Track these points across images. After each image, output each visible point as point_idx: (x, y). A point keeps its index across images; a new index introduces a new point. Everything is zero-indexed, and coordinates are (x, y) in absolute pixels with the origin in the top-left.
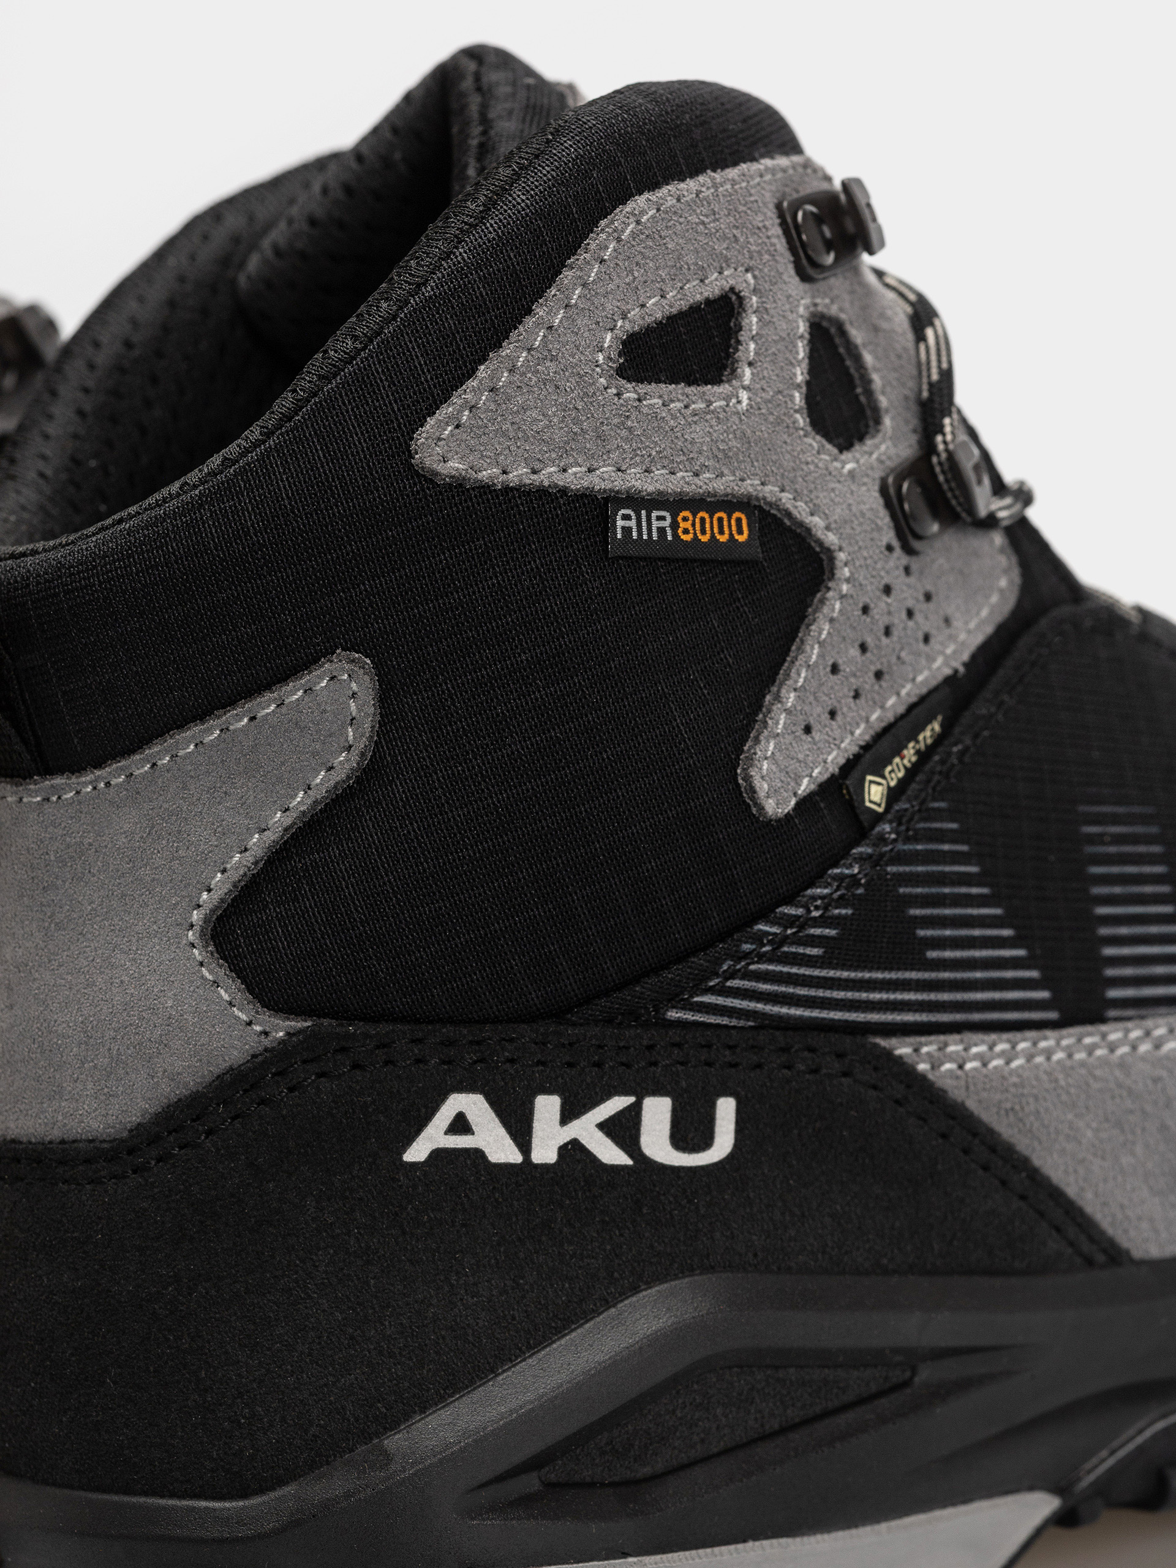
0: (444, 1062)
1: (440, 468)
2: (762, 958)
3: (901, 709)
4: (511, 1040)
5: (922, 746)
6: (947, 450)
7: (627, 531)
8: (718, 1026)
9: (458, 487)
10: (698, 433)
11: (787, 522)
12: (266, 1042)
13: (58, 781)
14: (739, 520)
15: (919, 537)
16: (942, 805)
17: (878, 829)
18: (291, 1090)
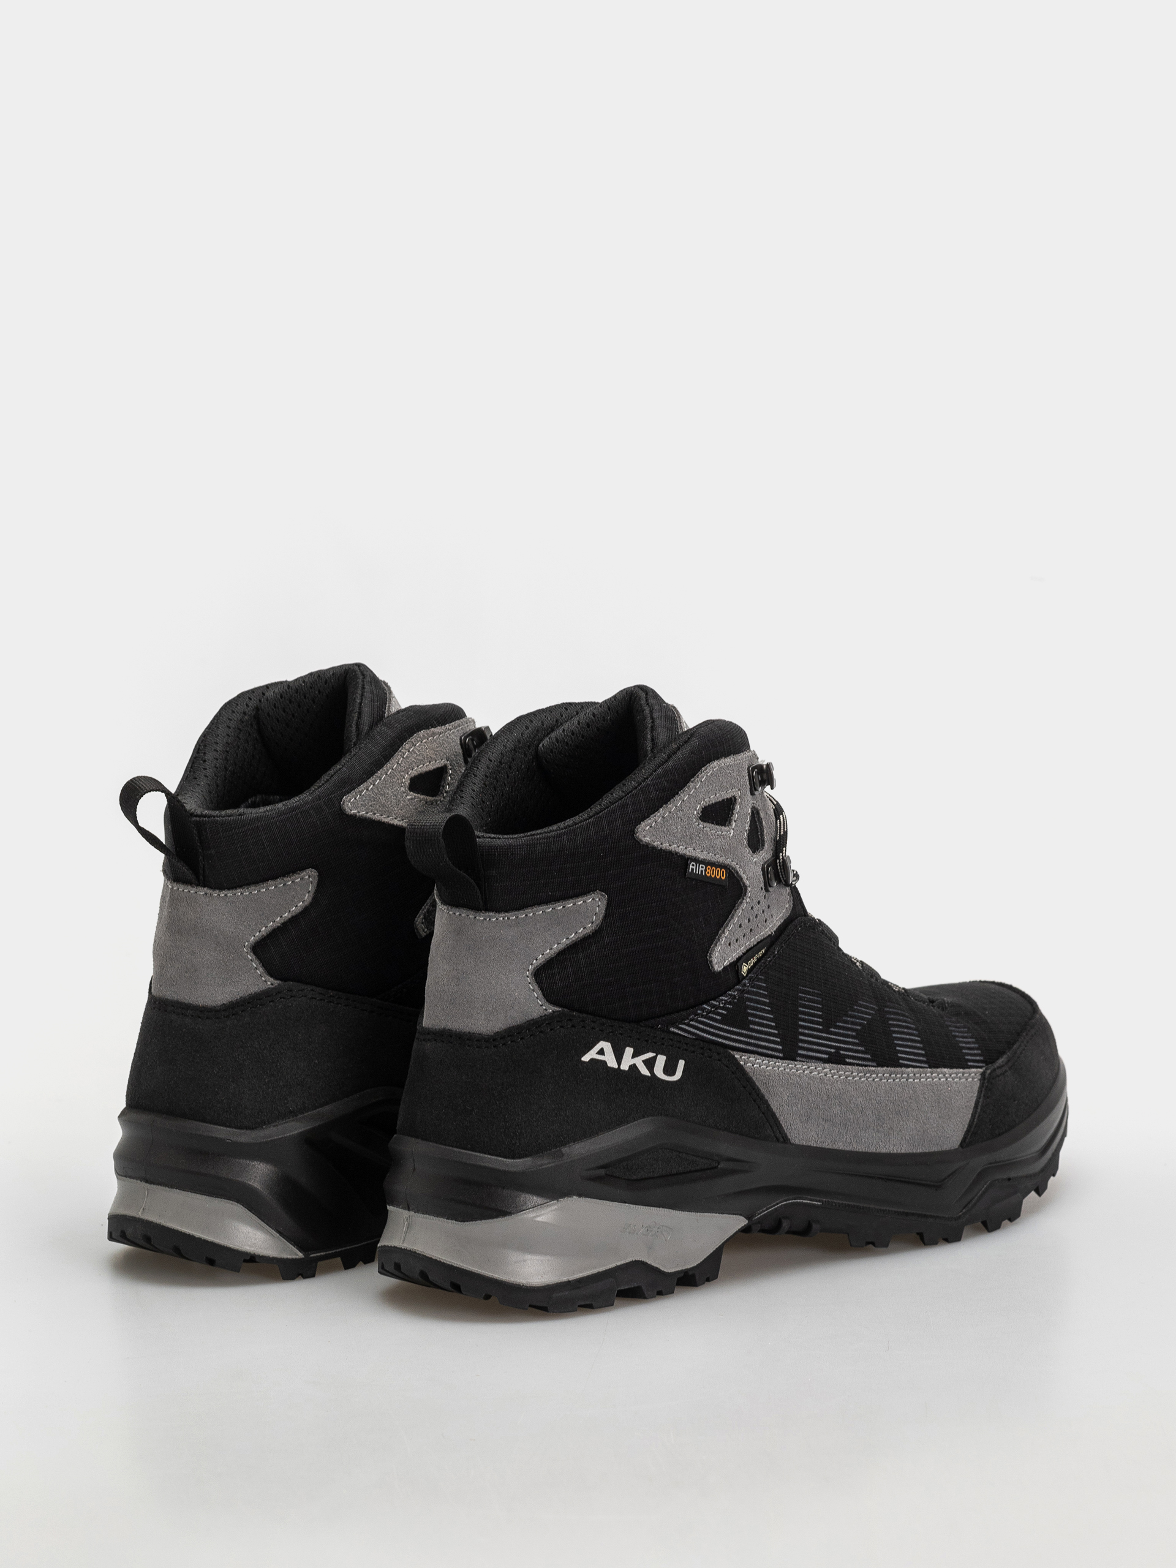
0: (600, 1030)
1: (643, 839)
2: (703, 1016)
3: (755, 943)
4: (622, 1027)
5: (759, 956)
6: (783, 858)
7: (692, 869)
8: (684, 1036)
9: (647, 847)
10: (718, 842)
11: (736, 875)
12: (546, 1013)
13: (491, 914)
14: (723, 872)
15: (770, 886)
16: (763, 977)
17: (744, 981)
18: (551, 1030)
